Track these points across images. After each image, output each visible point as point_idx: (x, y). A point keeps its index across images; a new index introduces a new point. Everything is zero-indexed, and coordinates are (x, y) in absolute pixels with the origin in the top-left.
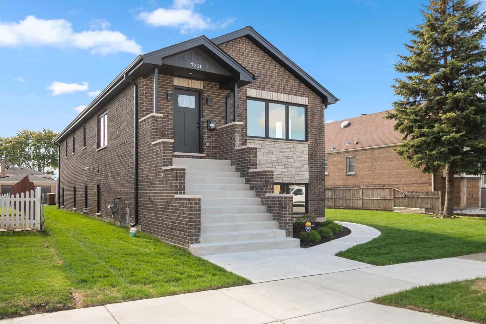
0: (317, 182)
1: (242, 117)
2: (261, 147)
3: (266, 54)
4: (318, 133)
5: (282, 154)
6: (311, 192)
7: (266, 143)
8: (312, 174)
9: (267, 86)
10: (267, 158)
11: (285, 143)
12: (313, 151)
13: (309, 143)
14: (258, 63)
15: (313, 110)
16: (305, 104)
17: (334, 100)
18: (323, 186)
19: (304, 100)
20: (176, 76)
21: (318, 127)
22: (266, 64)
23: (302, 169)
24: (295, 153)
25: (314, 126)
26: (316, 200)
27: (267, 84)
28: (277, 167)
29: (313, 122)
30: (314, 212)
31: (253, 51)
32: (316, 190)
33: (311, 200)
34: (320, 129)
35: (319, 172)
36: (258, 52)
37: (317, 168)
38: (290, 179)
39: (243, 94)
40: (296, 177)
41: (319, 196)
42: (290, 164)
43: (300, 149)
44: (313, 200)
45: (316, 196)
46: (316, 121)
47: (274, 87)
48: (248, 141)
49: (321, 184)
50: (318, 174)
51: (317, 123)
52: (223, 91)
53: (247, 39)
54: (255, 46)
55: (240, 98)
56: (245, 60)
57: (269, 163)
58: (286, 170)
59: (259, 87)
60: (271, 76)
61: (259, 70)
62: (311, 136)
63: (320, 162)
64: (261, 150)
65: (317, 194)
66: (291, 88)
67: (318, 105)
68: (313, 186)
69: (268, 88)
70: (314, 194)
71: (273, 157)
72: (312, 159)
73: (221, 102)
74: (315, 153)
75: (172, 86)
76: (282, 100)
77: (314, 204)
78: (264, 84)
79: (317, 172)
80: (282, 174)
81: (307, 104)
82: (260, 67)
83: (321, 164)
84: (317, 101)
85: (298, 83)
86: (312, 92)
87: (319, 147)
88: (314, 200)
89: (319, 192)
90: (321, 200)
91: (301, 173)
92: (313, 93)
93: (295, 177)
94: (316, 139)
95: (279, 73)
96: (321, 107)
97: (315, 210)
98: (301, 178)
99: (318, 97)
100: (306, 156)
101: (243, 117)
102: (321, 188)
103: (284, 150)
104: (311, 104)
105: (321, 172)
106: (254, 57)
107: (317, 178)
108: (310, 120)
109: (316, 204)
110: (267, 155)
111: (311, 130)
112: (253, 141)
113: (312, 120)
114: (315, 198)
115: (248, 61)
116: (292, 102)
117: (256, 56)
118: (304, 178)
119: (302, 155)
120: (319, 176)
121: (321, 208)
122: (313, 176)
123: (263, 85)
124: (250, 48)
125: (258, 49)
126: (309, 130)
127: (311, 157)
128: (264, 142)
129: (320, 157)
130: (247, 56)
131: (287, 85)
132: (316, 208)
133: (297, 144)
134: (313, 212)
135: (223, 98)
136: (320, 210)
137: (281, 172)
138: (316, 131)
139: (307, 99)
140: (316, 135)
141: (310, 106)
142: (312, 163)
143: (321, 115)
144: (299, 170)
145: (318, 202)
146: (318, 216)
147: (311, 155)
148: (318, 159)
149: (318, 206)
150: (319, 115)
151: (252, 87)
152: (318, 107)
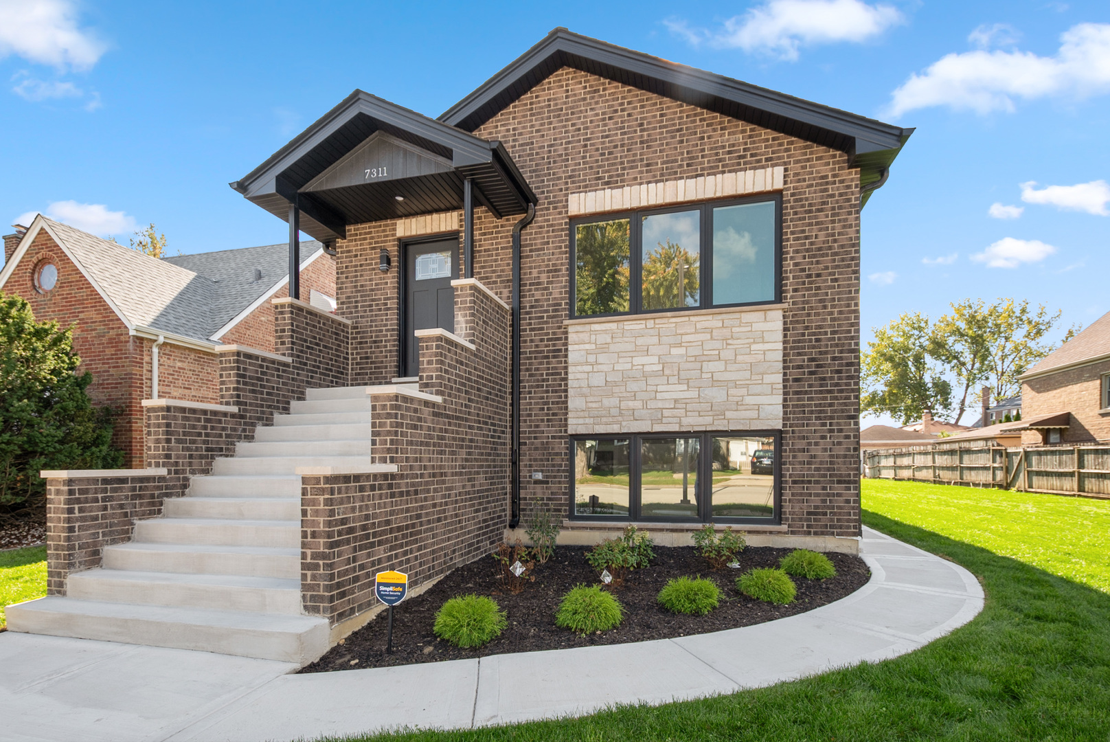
0: (824, 425)
1: (556, 271)
2: (609, 340)
3: (629, 85)
4: (827, 268)
5: (682, 351)
6: (794, 457)
7: (626, 327)
8: (799, 400)
9: (633, 173)
10: (629, 366)
11: (692, 318)
12: (807, 328)
13: (785, 306)
14: (604, 119)
15: (807, 199)
16: (769, 188)
18: (848, 437)
19: (770, 178)
21: (830, 248)
22: (629, 115)
23: (757, 389)
24: (729, 342)
25: (807, 250)
26: (817, 482)
27: (632, 168)
28: (661, 388)
29: (806, 238)
30: (809, 520)
31: (589, 92)
32: (816, 451)
33: (794, 482)
34: (836, 254)
35: (830, 392)
36: (604, 90)
37: (824, 379)
38: (709, 420)
39: (560, 213)
40: (729, 414)
41: (829, 469)
42: (710, 375)
43: (749, 329)
44: (803, 482)
45: (817, 469)
46: (820, 230)
47: (656, 170)
48: (570, 329)
49: (840, 431)
50: (825, 398)
51: (821, 239)
52: (508, 220)
53: (571, 70)
54: (595, 80)
55: (552, 225)
56: (565, 126)
57: (635, 379)
58: (693, 394)
59: (607, 183)
60: (647, 141)
61: (607, 136)
62: (798, 283)
63: (834, 359)
64: (612, 346)
65: (821, 463)
66: (717, 154)
67: (830, 179)
68: (803, 438)
69: (635, 179)
70: (809, 463)
71: (650, 363)
72: (799, 354)
73: (502, 248)
74: (814, 334)
75: (394, 240)
76: (681, 199)
77: (810, 495)
78: (624, 169)
79: (821, 392)
80: (678, 406)
81: (779, 185)
82: (609, 130)
83: (840, 365)
84: (825, 161)
85: (743, 131)
86: (801, 143)
87: (832, 313)
88: (809, 482)
89: (832, 456)
90: (839, 482)
91: (749, 400)
92: (806, 147)
93: (727, 413)
94: (818, 288)
95: (674, 125)
96: (842, 182)
97: (809, 513)
98: (754, 414)
99: (832, 152)
100: (774, 347)
101: (560, 270)
102: (839, 443)
103: (686, 338)
104: (799, 181)
105: (841, 391)
106: (592, 109)
107: (820, 412)
108: (793, 233)
109: (817, 495)
110: (629, 360)
111: (796, 264)
112: (587, 327)
113: (803, 231)
114: (813, 476)
115: (573, 125)
116: (719, 194)
117: (597, 103)
118: (762, 415)
119: (754, 347)
120: (831, 405)
121: (839, 507)
122: (804, 406)
123: (618, 176)
124: (579, 89)
125: (604, 84)
126: (789, 265)
127: (792, 347)
128: (621, 325)
129: (837, 345)
130: (573, 113)
131: (703, 150)
132: (816, 507)
133: (737, 315)
134: (801, 519)
135: (506, 237)
136: (835, 514)
137: (676, 401)
138: (818, 263)
139: (779, 171)
140: (818, 275)
141: (795, 188)
142: (799, 367)
143: (840, 207)
144: (744, 391)
145: (824, 488)
146: (823, 533)
147: (794, 342)
148: (826, 353)
149: (824, 501)
150: (833, 209)
151: (586, 188)
152: (827, 183)
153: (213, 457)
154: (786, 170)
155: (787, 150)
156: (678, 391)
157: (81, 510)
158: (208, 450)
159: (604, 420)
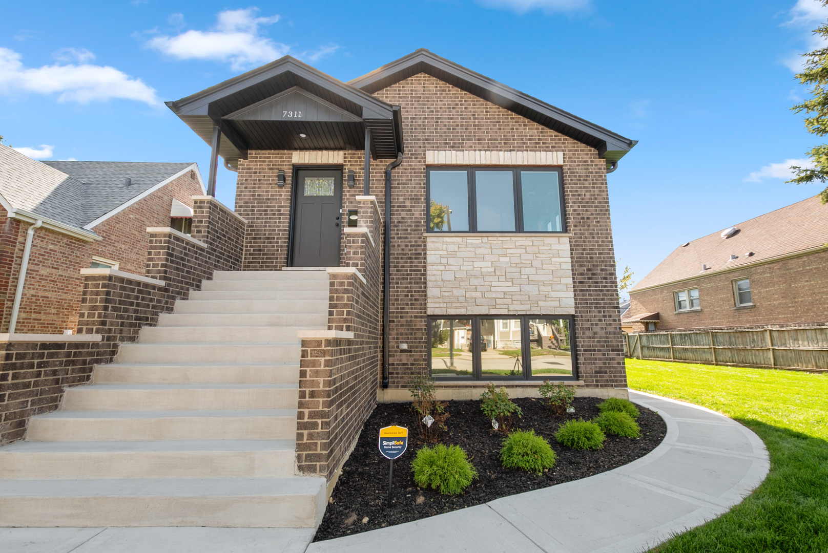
0: (600, 312)
1: (417, 199)
2: (456, 249)
3: (466, 91)
4: (592, 214)
5: (507, 259)
6: (584, 333)
7: (468, 241)
8: (583, 295)
9: (469, 143)
10: (471, 268)
11: (513, 238)
12: (584, 250)
13: (571, 235)
14: (449, 108)
15: (577, 173)
16: (555, 163)
17: (624, 146)
18: (615, 320)
19: (555, 158)
20: (296, 149)
21: (593, 203)
22: (466, 108)
24: (538, 255)
25: (580, 203)
26: (599, 350)
27: (468, 140)
28: (493, 284)
29: (579, 195)
30: (596, 377)
31: (439, 91)
32: (597, 329)
33: (585, 350)
34: (597, 206)
35: (601, 291)
36: (449, 91)
37: (597, 282)
38: (528, 307)
39: (420, 162)
40: (541, 303)
41: (605, 342)
42: (526, 277)
43: (550, 248)
44: (590, 350)
45: (598, 342)
46: (587, 191)
47: (484, 143)
48: (428, 240)
49: (610, 316)
50: (599, 295)
51: (588, 197)
52: (381, 162)
53: (426, 75)
54: (443, 84)
55: (414, 169)
56: (423, 108)
57: (476, 277)
58: (516, 289)
59: (452, 147)
60: (478, 125)
61: (452, 119)
62: (576, 222)
63: (602, 270)
64: (458, 253)
65: (601, 337)
66: (522, 139)
67: (589, 163)
68: (588, 320)
69: (471, 147)
70: (593, 337)
71: (486, 266)
72: (581, 266)
73: (376, 180)
74: (589, 254)
75: (289, 165)
76: (502, 163)
77: (596, 359)
78: (463, 140)
79: (596, 291)
80: (506, 296)
81: (561, 162)
82: (453, 115)
83: (605, 274)
84: (586, 153)
85: (537, 129)
86: (571, 140)
87: (598, 242)
88: (594, 350)
89: (606, 333)
90: (613, 350)
91: (553, 294)
92: (574, 143)
93: (539, 302)
94: (589, 226)
95: (495, 118)
96: (596, 165)
97: (596, 372)
98: (556, 304)
99: (589, 148)
100: (566, 261)
101: (419, 199)
102: (610, 325)
103: (509, 251)
104: (572, 162)
105: (608, 291)
106: (441, 101)
107: (597, 304)
108: (571, 191)
109: (600, 359)
110: (471, 263)
111: (574, 210)
112: (441, 239)
113: (577, 191)
114: (596, 346)
115: (428, 108)
116: (525, 163)
117: (444, 97)
118: (562, 305)
119: (553, 260)
120: (603, 299)
121: (614, 368)
122: (586, 299)
123: (459, 143)
124: (432, 87)
125: (448, 87)
126: (570, 210)
127: (577, 262)
128: (464, 239)
129: (603, 262)
130: (428, 101)
131: (514, 136)
132: (600, 368)
133: (541, 239)
134: (591, 376)
135: (380, 173)
136: (612, 372)
137: (505, 293)
138: (587, 210)
139: (560, 154)
140: (588, 218)
141: (570, 165)
142: (582, 274)
143: (597, 180)
144: (549, 288)
145: (604, 355)
146: (606, 386)
147: (577, 258)
148: (597, 266)
149: (605, 363)
150: (593, 180)
151: (438, 148)
152: (588, 165)
154: (564, 154)
155: (563, 143)
156: (506, 287)
159: (454, 305)
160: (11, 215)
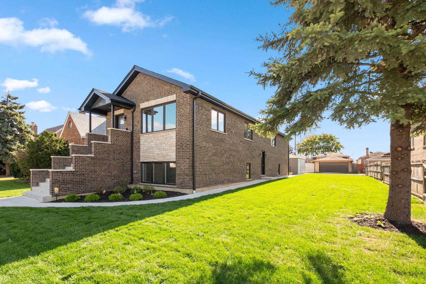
0: (183, 160)
1: (139, 122)
4: (184, 120)
5: (158, 141)
6: (178, 168)
7: (149, 135)
12: (180, 135)
13: (177, 130)
14: (146, 85)
15: (180, 102)
16: (173, 100)
17: (189, 88)
19: (173, 97)
21: (184, 114)
23: (171, 151)
25: (180, 115)
26: (182, 175)
28: (155, 151)
29: (180, 112)
30: (180, 185)
31: (144, 78)
32: (182, 167)
33: (178, 175)
34: (185, 116)
35: (184, 152)
37: (183, 148)
38: (162, 159)
39: (139, 108)
40: (166, 157)
42: (163, 147)
43: (169, 136)
44: (179, 175)
45: (182, 172)
46: (183, 110)
48: (140, 136)
49: (186, 162)
50: (183, 153)
51: (183, 112)
52: (131, 110)
53: (141, 73)
55: (138, 111)
57: (151, 148)
58: (160, 152)
62: (179, 124)
63: (185, 143)
64: (147, 140)
65: (183, 170)
68: (180, 164)
70: (181, 170)
71: (153, 144)
72: (179, 142)
74: (181, 137)
77: (181, 178)
79: (182, 152)
81: (175, 99)
83: (186, 145)
87: (184, 131)
88: (180, 175)
89: (184, 168)
90: (186, 175)
91: (169, 154)
92: (180, 89)
94: (182, 125)
97: (181, 183)
98: (170, 157)
100: (174, 140)
103: (159, 138)
104: (179, 97)
105: (186, 152)
106: (144, 82)
107: (183, 157)
108: (178, 111)
109: (182, 178)
110: (150, 144)
111: (178, 119)
113: (180, 110)
114: (181, 173)
118: (172, 158)
119: (171, 140)
120: (184, 155)
121: (186, 182)
122: (180, 155)
123: (149, 98)
124: (142, 77)
127: (178, 140)
129: (185, 140)
130: (141, 83)
131: (163, 91)
132: (182, 181)
133: (167, 132)
134: (179, 185)
135: (131, 114)
137: (157, 154)
138: (182, 118)
139: (175, 95)
140: (182, 122)
141: (178, 99)
142: (179, 145)
143: (186, 104)
144: (168, 152)
145: (183, 177)
146: (183, 188)
147: (178, 139)
148: (183, 142)
149: (183, 180)
150: (185, 104)
151: (144, 102)
152: (184, 98)
153: (65, 167)
156: (157, 152)
157: (35, 176)
158: (64, 165)
159: (146, 158)
160: (82, 137)
